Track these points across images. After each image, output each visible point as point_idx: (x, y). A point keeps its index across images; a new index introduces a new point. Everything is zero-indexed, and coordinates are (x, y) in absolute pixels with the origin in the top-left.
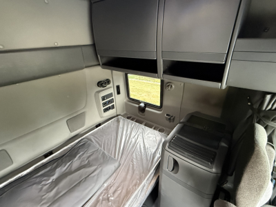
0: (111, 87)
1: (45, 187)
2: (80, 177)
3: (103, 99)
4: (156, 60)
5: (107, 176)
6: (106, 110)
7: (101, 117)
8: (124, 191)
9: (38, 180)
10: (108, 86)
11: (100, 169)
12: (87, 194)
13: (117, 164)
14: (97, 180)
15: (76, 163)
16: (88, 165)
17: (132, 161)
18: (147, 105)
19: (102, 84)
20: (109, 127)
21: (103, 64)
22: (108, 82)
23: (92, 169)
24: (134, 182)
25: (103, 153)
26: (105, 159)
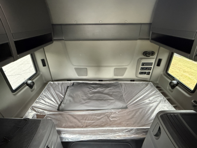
0: (153, 58)
1: (90, 92)
2: (104, 98)
3: (143, 64)
4: (193, 41)
5: (115, 107)
6: (141, 73)
7: (136, 77)
8: (119, 121)
9: (90, 87)
10: (151, 57)
11: (114, 101)
12: (101, 107)
13: (124, 105)
14: (109, 105)
15: (107, 90)
16: (111, 95)
17: (136, 112)
18: (179, 84)
19: (147, 54)
20: (138, 85)
21: (152, 39)
22: (152, 53)
23: (112, 98)
24: (128, 123)
25: (122, 95)
26: (120, 99)
